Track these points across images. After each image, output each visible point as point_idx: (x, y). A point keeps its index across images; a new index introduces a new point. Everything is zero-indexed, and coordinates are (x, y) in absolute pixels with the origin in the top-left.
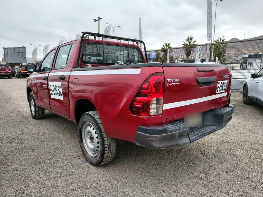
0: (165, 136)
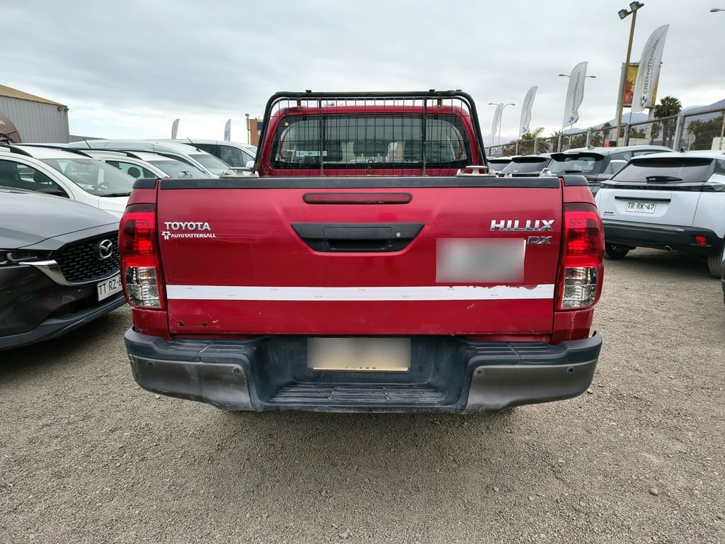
0: (150, 364)
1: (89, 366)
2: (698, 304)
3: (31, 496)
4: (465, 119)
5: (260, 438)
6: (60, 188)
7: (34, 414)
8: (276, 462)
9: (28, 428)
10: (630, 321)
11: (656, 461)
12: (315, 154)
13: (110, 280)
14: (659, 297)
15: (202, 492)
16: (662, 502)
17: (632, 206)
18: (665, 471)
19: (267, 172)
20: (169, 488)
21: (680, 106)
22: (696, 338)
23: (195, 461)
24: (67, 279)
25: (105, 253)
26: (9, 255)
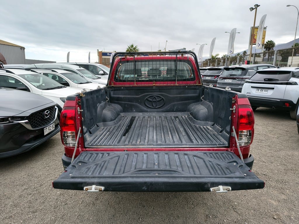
1: (41, 162)
2: (287, 131)
3: (22, 221)
4: (193, 62)
5: (113, 194)
6: (26, 87)
7: (20, 184)
8: (120, 205)
9: (18, 190)
10: (260, 140)
11: (274, 203)
12: (132, 76)
13: (49, 126)
14: (271, 128)
15: (91, 219)
16: (279, 222)
17: (258, 91)
18: (279, 208)
19: (113, 84)
20: (78, 217)
21: (275, 44)
22: (287, 147)
23: (87, 205)
24: (32, 127)
25: (47, 115)
26: (9, 119)
